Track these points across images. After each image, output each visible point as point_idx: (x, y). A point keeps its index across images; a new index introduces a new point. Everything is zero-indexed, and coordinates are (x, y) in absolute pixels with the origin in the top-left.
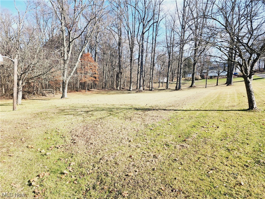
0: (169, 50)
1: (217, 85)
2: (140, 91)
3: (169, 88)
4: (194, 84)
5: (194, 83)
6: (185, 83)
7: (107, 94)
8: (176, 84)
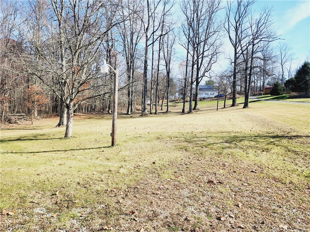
0: (168, 69)
1: (225, 107)
2: (146, 115)
3: (169, 111)
4: (198, 107)
5: (197, 105)
6: (176, 106)
7: (102, 119)
8: (166, 107)
